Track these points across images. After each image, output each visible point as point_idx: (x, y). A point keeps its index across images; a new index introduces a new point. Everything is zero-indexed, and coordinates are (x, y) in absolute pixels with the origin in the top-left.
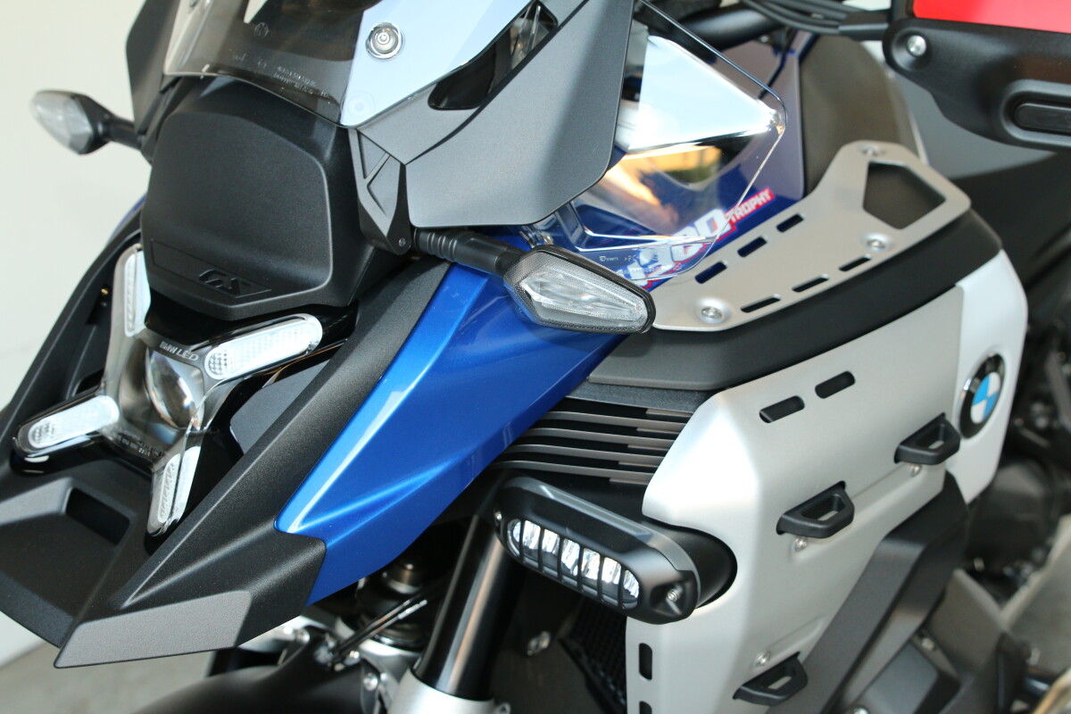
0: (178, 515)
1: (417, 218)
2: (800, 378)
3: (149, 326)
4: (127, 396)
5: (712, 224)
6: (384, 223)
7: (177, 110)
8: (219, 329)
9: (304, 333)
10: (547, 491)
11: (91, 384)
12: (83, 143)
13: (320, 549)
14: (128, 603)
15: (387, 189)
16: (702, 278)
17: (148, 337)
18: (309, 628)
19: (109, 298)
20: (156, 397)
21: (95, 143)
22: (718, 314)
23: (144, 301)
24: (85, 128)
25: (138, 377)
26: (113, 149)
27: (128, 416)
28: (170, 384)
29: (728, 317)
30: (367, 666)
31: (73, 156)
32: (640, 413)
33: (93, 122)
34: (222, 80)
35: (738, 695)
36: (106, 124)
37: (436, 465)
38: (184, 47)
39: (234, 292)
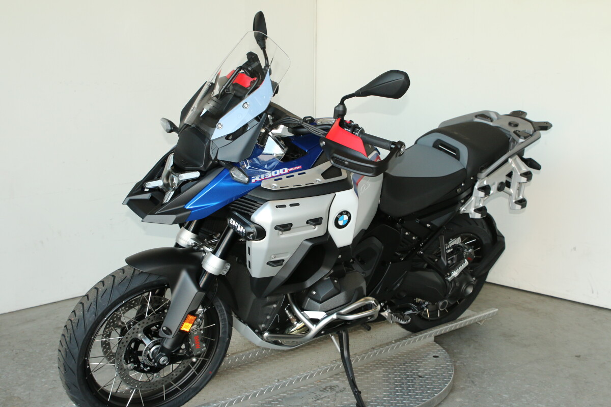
0: (167, 201)
1: (219, 158)
2: (287, 202)
3: (172, 169)
4: (165, 181)
5: (284, 171)
6: (213, 157)
7: (185, 130)
8: (183, 171)
9: (196, 174)
10: (237, 214)
11: (159, 178)
12: (169, 131)
13: (190, 212)
14: (156, 213)
15: (215, 152)
16: (275, 180)
17: (171, 170)
18: (195, 243)
19: (166, 162)
20: (170, 181)
21: (171, 131)
22: (275, 187)
23: (172, 164)
24: (169, 128)
25: (167, 178)
26: (174, 133)
27: (164, 184)
28: (172, 180)
29: (277, 188)
30: (204, 251)
31: (166, 133)
32: (256, 202)
33: (171, 127)
34: (193, 126)
35: (268, 264)
36: (174, 128)
37: (216, 202)
38: (189, 118)
39: (187, 165)
